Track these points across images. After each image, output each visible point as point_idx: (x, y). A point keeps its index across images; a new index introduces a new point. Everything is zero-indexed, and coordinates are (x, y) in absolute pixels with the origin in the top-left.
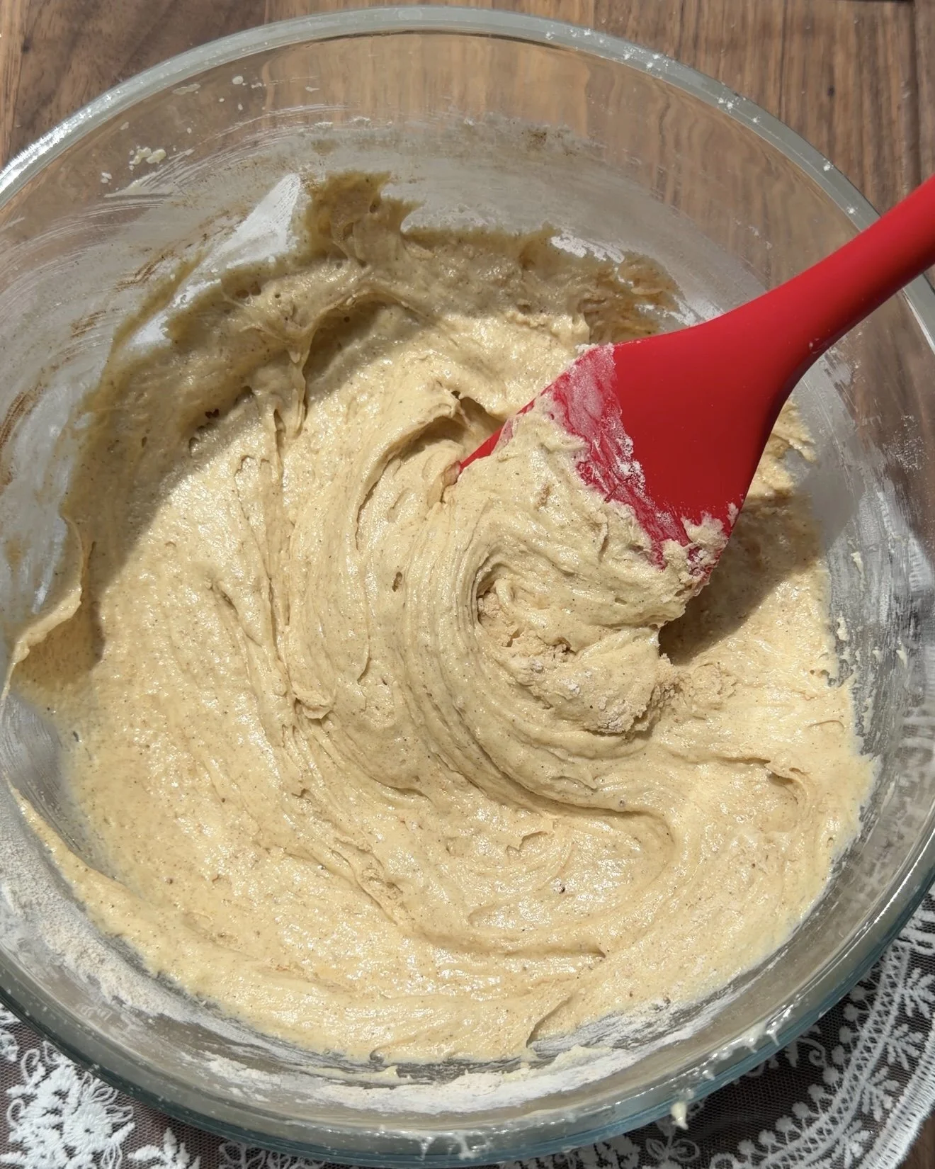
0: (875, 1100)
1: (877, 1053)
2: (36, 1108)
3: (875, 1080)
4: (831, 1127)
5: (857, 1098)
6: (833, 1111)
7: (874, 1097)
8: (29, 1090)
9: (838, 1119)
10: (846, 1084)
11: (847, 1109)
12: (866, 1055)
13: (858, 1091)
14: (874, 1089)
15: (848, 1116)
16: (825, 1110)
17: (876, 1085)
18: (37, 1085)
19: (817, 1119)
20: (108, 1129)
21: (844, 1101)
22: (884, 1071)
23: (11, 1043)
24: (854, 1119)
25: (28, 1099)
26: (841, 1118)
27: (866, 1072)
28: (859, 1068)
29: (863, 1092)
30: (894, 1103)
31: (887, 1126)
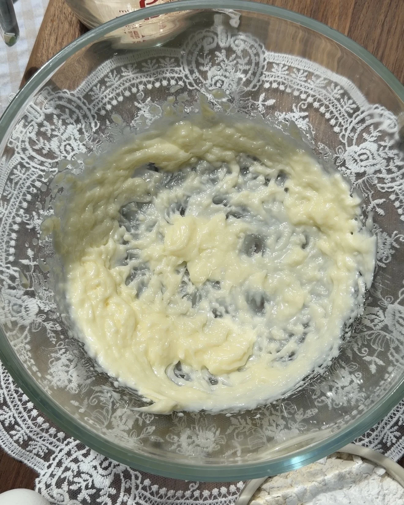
0: (389, 439)
1: (395, 420)
2: (60, 363)
3: (391, 430)
4: (368, 444)
5: (382, 436)
6: (371, 438)
7: (389, 437)
8: (58, 355)
9: (372, 442)
10: (379, 429)
11: (377, 439)
12: (390, 419)
13: (383, 433)
14: (390, 434)
15: (376, 442)
16: (368, 437)
17: (391, 432)
18: (61, 355)
19: (364, 440)
20: (85, 377)
21: (377, 436)
22: (396, 428)
23: (54, 337)
24: (379, 444)
25: (58, 359)
26: (374, 442)
27: (389, 426)
28: (386, 424)
29: (385, 434)
30: (396, 441)
31: (391, 450)
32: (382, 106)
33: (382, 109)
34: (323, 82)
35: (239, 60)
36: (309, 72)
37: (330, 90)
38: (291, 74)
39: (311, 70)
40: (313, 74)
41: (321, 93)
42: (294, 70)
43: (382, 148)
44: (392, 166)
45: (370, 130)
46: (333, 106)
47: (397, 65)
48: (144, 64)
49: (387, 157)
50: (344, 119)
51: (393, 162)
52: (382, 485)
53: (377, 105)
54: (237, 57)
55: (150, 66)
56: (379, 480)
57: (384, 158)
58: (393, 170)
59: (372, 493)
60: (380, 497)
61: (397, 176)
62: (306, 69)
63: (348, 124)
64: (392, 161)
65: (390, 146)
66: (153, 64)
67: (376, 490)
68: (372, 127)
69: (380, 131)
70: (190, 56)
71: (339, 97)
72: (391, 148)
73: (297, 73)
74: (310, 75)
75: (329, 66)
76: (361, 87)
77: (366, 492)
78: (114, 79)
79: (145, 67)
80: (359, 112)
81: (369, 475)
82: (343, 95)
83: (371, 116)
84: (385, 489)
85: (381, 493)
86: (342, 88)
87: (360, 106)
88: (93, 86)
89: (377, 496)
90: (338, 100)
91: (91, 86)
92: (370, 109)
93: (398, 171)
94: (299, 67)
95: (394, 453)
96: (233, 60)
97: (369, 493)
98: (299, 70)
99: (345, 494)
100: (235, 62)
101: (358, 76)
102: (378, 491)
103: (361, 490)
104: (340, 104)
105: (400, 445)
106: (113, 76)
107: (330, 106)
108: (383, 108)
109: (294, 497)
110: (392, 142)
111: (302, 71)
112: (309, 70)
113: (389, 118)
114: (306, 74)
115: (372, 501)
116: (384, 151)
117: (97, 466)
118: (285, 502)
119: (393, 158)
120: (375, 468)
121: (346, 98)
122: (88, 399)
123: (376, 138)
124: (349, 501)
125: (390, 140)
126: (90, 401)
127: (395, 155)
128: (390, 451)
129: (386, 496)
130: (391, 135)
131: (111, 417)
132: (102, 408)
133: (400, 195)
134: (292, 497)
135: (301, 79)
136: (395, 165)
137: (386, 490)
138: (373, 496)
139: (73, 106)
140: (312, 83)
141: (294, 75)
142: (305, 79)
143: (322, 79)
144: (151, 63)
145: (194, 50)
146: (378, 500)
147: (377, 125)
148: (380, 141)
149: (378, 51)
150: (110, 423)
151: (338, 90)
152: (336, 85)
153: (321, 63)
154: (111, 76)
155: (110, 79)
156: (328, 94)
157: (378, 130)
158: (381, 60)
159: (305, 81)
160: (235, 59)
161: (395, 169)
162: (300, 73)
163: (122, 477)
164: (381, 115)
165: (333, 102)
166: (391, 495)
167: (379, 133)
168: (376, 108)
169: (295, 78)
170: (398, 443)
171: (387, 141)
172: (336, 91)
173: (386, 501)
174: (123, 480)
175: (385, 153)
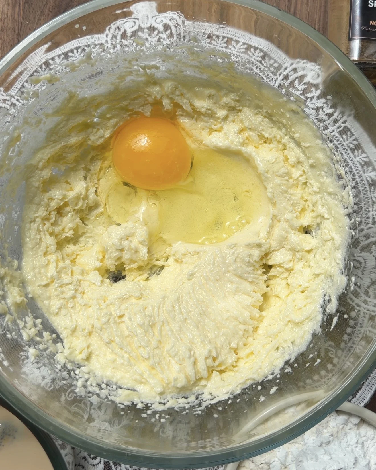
31: (363, 388)
32: (303, 59)
33: (304, 63)
34: (243, 47)
35: (161, 35)
36: (228, 38)
37: (250, 54)
38: (212, 42)
39: (229, 36)
40: (232, 39)
41: (243, 57)
42: (214, 37)
43: (309, 100)
44: (322, 115)
45: (295, 85)
46: (257, 68)
47: (309, 18)
48: (70, 54)
49: (315, 107)
50: (269, 78)
51: (323, 111)
52: (359, 433)
53: (298, 60)
54: (159, 32)
55: (77, 55)
56: (356, 428)
57: (313, 109)
58: (324, 119)
59: (351, 443)
60: (360, 446)
61: (329, 124)
62: (225, 35)
63: (274, 82)
64: (321, 110)
65: (318, 95)
66: (79, 53)
67: (355, 440)
68: (296, 82)
69: (305, 84)
70: (114, 39)
71: (260, 59)
72: (319, 98)
73: (217, 40)
74: (229, 41)
75: (247, 29)
76: (279, 46)
77: (345, 444)
78: (44, 73)
79: (72, 57)
80: (282, 70)
81: (345, 426)
82: (263, 58)
83: (295, 70)
84: (362, 436)
85: (359, 442)
86: (261, 51)
87: (282, 64)
88: (24, 82)
89: (356, 445)
90: (260, 62)
91: (22, 83)
92: (292, 64)
93: (329, 119)
94: (218, 34)
95: (366, 392)
96: (156, 36)
97: (348, 444)
98: (218, 37)
99: (325, 451)
100: (158, 37)
101: (276, 36)
102: (356, 441)
103: (340, 442)
104: (263, 65)
105: (370, 383)
106: (42, 70)
107: (254, 68)
108: (305, 61)
109: (277, 461)
110: (319, 92)
111: (221, 38)
112: (227, 36)
113: (312, 70)
114: (225, 40)
115: (352, 451)
116: (311, 102)
117: (87, 457)
118: (270, 468)
119: (322, 107)
120: (350, 418)
121: (267, 58)
122: (65, 394)
123: (301, 92)
124: (330, 457)
125: (316, 90)
126: (67, 396)
127: (323, 103)
128: (362, 390)
129: (365, 442)
130: (316, 86)
131: (90, 410)
132: (80, 402)
133: (335, 141)
134: (276, 462)
135: (222, 45)
136: (325, 113)
137: (364, 437)
138: (352, 446)
139: (8, 104)
140: (233, 49)
141: (215, 43)
142: (225, 45)
143: (241, 44)
144: (77, 53)
145: (117, 34)
146: (357, 449)
147: (301, 78)
148: (306, 94)
149: (290, 8)
150: (90, 415)
151: (258, 53)
152: (256, 48)
153: (239, 27)
154: (40, 70)
155: (40, 73)
156: (250, 58)
157: (303, 83)
158: (294, 15)
159: (227, 47)
160: (157, 35)
161: (326, 118)
162: (220, 40)
163: (111, 464)
164: (304, 69)
165: (256, 65)
166: (369, 440)
167: (304, 86)
168: (299, 62)
169: (216, 45)
170: (368, 381)
171: (314, 91)
172: (256, 54)
173: (365, 448)
174: (113, 466)
175: (313, 103)
